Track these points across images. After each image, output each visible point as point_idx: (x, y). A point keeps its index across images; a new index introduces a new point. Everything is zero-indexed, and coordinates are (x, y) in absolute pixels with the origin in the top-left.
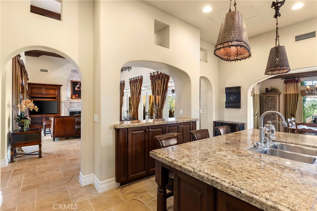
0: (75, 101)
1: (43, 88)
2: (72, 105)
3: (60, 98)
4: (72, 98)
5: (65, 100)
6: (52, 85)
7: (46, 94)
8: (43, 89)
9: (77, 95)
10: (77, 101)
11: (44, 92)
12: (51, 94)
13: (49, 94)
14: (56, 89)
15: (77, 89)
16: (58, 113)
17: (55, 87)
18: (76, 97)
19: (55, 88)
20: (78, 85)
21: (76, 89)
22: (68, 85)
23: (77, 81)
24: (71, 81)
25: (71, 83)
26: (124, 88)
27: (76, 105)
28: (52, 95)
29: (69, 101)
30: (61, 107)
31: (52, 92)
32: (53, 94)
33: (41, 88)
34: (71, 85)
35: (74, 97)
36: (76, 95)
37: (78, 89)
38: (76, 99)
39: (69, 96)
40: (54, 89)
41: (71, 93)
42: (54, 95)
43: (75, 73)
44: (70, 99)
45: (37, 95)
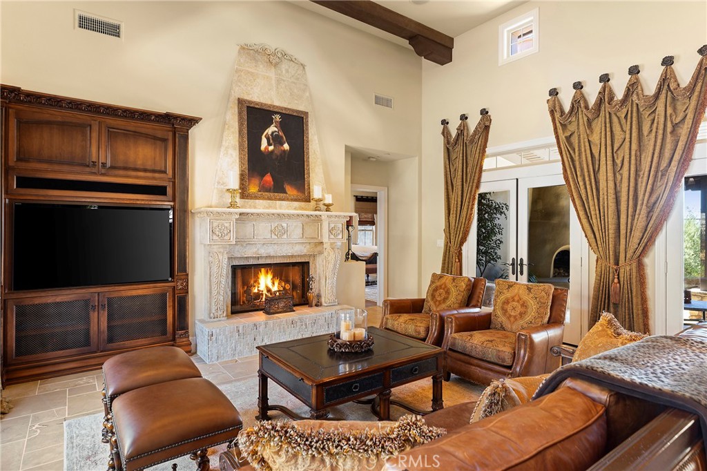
0: (260, 206)
1: (95, 128)
2: (248, 229)
3: (185, 190)
4: (244, 195)
5: (214, 203)
6: (144, 116)
7: (112, 167)
8: (95, 135)
9: (268, 178)
10: (270, 207)
11: (99, 152)
12: (139, 163)
13: (125, 169)
14: (164, 140)
15: (269, 144)
16: (172, 275)
17: (161, 130)
18: (263, 189)
19: (159, 134)
20: (272, 129)
21: (263, 148)
22: (225, 123)
23: (269, 102)
24: (240, 102)
25: (240, 113)
26: (485, 146)
27: (263, 230)
28: (145, 170)
29: (232, 205)
30: (189, 241)
31: (143, 154)
32: (149, 165)
33: (83, 127)
34: (241, 124)
35: (253, 189)
36: (263, 176)
37: (271, 148)
38: (264, 199)
39: (233, 180)
40: (155, 138)
41: (241, 163)
42: (154, 171)
43: (256, 61)
44: (238, 199)
45: (56, 167)
